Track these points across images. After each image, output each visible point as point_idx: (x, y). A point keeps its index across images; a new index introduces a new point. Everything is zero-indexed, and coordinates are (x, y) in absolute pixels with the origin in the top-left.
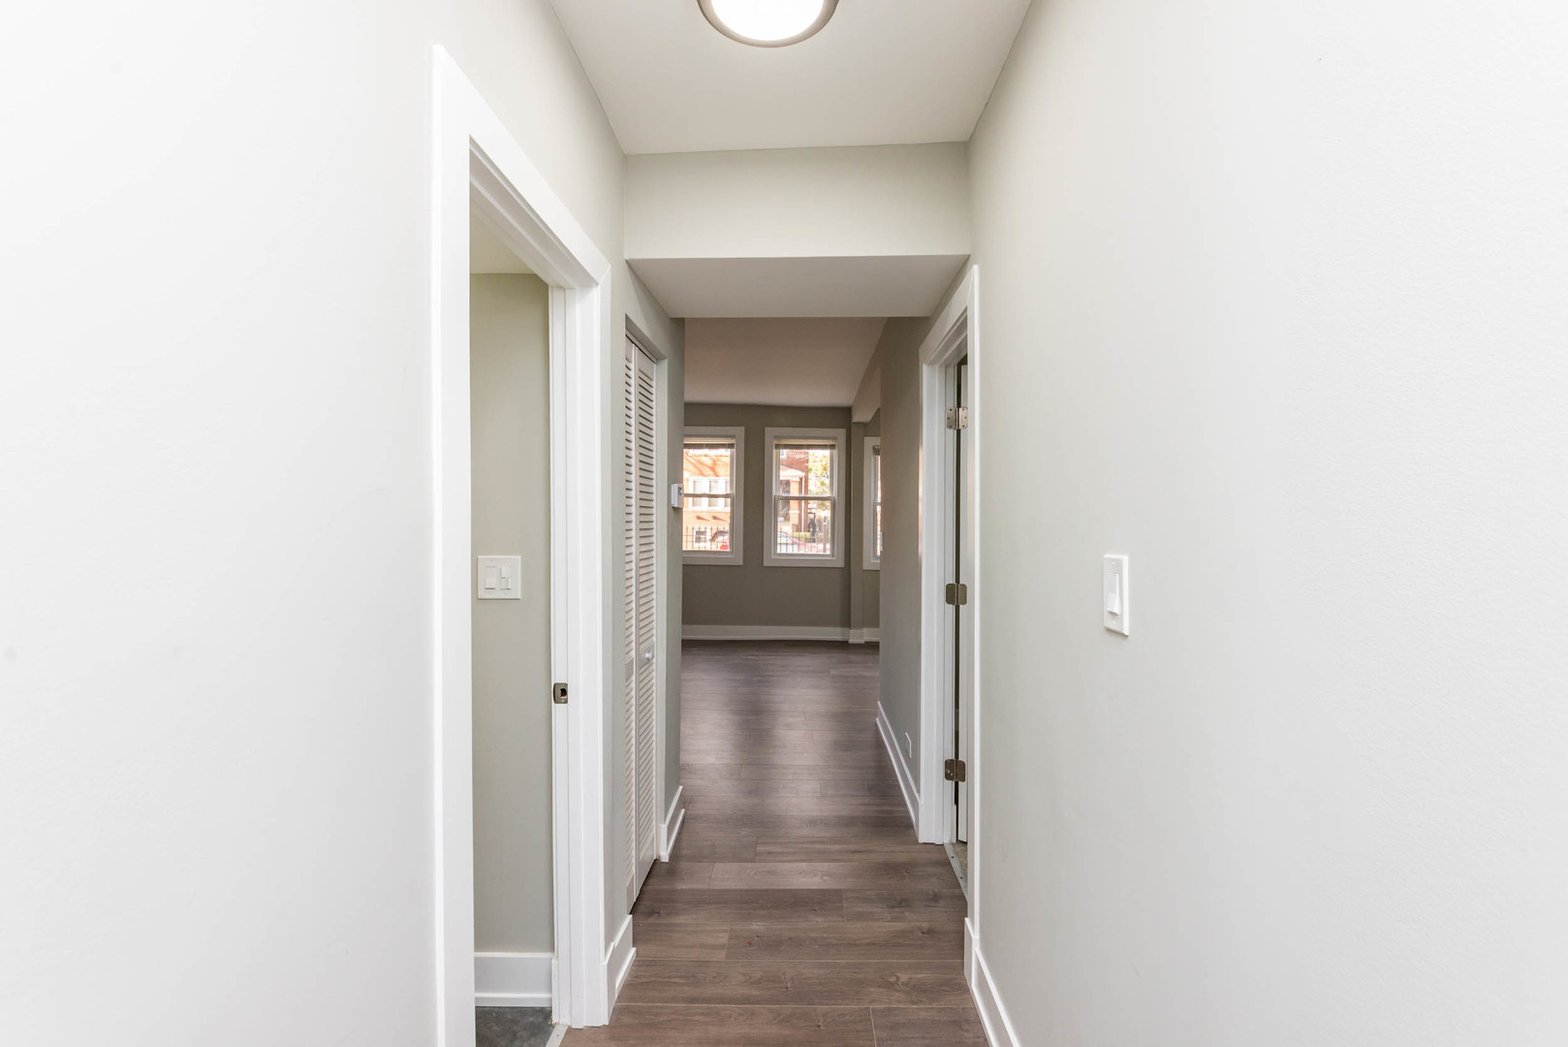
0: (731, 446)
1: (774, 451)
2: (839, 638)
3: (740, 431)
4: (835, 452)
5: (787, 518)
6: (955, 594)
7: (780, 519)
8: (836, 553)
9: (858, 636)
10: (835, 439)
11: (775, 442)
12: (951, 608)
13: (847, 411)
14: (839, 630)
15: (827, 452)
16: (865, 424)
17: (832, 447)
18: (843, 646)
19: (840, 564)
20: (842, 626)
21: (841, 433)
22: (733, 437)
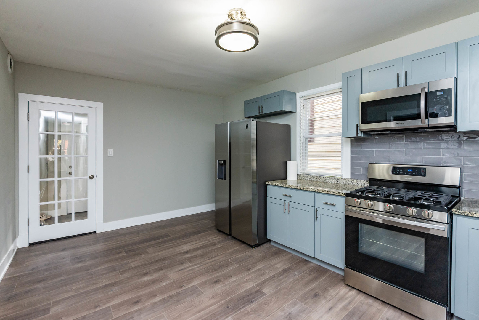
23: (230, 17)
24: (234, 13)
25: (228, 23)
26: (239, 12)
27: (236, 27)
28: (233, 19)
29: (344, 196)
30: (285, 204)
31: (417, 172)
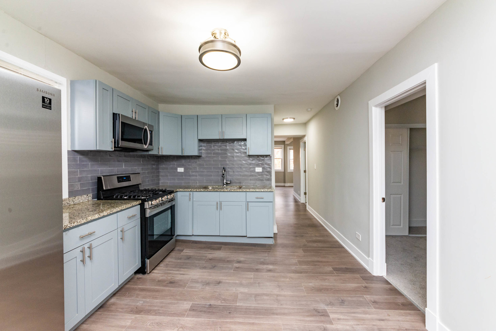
2: (283, 185)
4: (282, 149)
6: (305, 171)
10: (282, 147)
12: (305, 173)
13: (284, 142)
15: (280, 149)
16: (288, 144)
18: (284, 186)
19: (283, 171)
21: (283, 146)
23: (214, 35)
24: (217, 32)
25: (212, 41)
26: (223, 32)
27: (219, 46)
28: (217, 38)
29: (139, 204)
30: (82, 251)
31: (128, 179)
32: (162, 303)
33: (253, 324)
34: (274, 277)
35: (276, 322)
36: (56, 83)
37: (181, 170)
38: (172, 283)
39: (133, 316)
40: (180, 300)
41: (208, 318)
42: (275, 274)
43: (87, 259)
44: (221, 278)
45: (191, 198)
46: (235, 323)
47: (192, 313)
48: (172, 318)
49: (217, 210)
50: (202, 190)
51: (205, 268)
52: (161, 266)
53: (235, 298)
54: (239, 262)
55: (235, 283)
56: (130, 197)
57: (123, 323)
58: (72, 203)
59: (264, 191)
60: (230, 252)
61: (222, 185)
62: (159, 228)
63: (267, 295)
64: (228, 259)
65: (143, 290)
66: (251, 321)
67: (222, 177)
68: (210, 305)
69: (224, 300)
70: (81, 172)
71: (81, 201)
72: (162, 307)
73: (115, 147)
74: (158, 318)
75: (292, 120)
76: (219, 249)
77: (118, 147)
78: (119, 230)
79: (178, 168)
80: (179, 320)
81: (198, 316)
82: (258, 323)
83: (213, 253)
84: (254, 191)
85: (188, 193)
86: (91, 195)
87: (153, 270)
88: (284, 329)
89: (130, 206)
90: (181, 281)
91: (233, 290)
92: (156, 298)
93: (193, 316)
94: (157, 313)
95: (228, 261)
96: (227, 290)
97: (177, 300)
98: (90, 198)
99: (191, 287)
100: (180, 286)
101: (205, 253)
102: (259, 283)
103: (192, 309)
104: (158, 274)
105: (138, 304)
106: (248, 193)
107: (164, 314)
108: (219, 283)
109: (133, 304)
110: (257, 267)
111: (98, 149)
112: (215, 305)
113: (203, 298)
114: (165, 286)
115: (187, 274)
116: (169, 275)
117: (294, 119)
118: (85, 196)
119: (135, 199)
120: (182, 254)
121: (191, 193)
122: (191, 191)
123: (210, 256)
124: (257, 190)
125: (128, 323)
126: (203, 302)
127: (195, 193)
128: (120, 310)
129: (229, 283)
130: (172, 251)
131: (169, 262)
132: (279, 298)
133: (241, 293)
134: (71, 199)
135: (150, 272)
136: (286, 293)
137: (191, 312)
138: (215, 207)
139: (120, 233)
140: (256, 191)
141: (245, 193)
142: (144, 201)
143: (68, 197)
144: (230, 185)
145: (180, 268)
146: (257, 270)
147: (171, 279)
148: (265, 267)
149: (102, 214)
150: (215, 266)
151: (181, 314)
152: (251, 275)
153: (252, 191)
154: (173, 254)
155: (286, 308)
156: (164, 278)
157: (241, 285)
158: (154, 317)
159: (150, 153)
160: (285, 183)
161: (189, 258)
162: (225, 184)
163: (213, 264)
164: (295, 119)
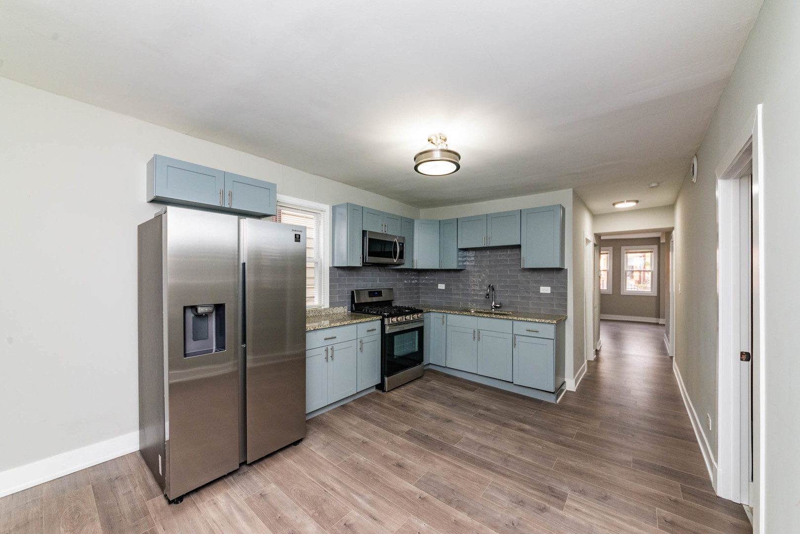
0: (607, 253)
1: (625, 255)
3: (611, 248)
4: (653, 254)
5: (632, 277)
7: (628, 278)
8: (653, 291)
9: (661, 321)
10: (653, 249)
11: (626, 251)
13: (659, 238)
14: (655, 319)
15: (650, 254)
16: (664, 243)
17: (651, 252)
18: (657, 324)
19: (655, 294)
20: (656, 317)
21: (655, 247)
22: (608, 250)
29: (380, 319)
30: (327, 350)
31: (379, 293)
32: (387, 419)
33: (459, 467)
34: (522, 438)
35: (486, 477)
36: (322, 211)
37: (442, 286)
38: (404, 406)
39: (360, 420)
40: (403, 422)
41: (418, 445)
42: (527, 436)
43: (330, 358)
44: (453, 417)
45: (445, 322)
46: (441, 459)
47: (408, 436)
48: (389, 433)
49: (474, 340)
50: (456, 312)
51: (443, 403)
52: (402, 390)
53: (457, 439)
54: (488, 410)
55: (467, 428)
56: (378, 312)
57: (351, 421)
58: (332, 313)
59: (540, 321)
60: (485, 397)
61: (490, 309)
62: (400, 349)
63: (496, 450)
64: (476, 403)
65: (376, 403)
66: (459, 464)
67: (486, 298)
68: (427, 436)
69: (443, 437)
70: (339, 285)
71: (339, 312)
72: (384, 422)
73: (363, 262)
74: (377, 428)
75: (634, 204)
76: (472, 390)
77: (366, 263)
78: (359, 340)
79: (439, 285)
80: (393, 436)
81: (410, 440)
82: (465, 469)
83: (462, 392)
84: (524, 321)
85: (441, 315)
86: (347, 307)
87: (392, 390)
88: (490, 486)
89: (370, 320)
90: (412, 407)
91: (460, 432)
92: (384, 414)
93: (406, 438)
94: (378, 424)
95: (474, 405)
96: (453, 430)
97: (401, 421)
98: (346, 310)
99: (419, 416)
100: (409, 411)
101: (453, 390)
102: (496, 437)
103: (408, 433)
104: (395, 395)
105: (368, 413)
106: (515, 322)
107: (384, 427)
108: (449, 421)
109: (364, 411)
110: (506, 422)
111: (348, 265)
112: (431, 438)
113: (425, 429)
114: (396, 407)
115: (421, 404)
116: (404, 399)
117: (637, 202)
118: (342, 308)
119: (377, 315)
120: (428, 384)
121: (445, 315)
122: (444, 313)
123: (457, 394)
124: (529, 319)
125: (355, 423)
126: (422, 431)
127: (449, 315)
128: (353, 412)
129: (460, 425)
130: (418, 378)
131: (411, 388)
132: (509, 458)
133: (467, 438)
134: (331, 309)
135: (388, 391)
136: (523, 458)
137: (406, 435)
138: (472, 336)
139: (359, 344)
140: (526, 321)
141: (511, 322)
142: (384, 317)
143: (328, 307)
144: (499, 310)
145: (419, 396)
146: (505, 425)
147: (405, 403)
148: (518, 424)
149: (343, 323)
150: (455, 405)
151: (397, 433)
152: (493, 427)
153: (521, 320)
154: (418, 382)
155: (510, 470)
156: (399, 400)
157: (473, 431)
158: (375, 426)
159: (402, 267)
160: (660, 318)
161: (433, 389)
162: (493, 307)
163: (455, 403)
164: (639, 203)
